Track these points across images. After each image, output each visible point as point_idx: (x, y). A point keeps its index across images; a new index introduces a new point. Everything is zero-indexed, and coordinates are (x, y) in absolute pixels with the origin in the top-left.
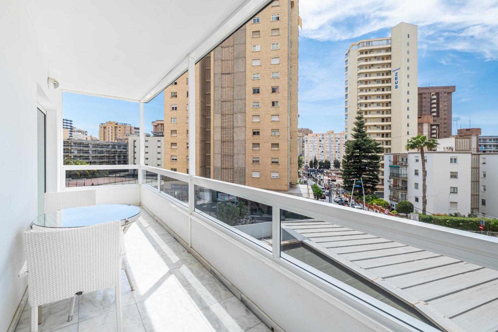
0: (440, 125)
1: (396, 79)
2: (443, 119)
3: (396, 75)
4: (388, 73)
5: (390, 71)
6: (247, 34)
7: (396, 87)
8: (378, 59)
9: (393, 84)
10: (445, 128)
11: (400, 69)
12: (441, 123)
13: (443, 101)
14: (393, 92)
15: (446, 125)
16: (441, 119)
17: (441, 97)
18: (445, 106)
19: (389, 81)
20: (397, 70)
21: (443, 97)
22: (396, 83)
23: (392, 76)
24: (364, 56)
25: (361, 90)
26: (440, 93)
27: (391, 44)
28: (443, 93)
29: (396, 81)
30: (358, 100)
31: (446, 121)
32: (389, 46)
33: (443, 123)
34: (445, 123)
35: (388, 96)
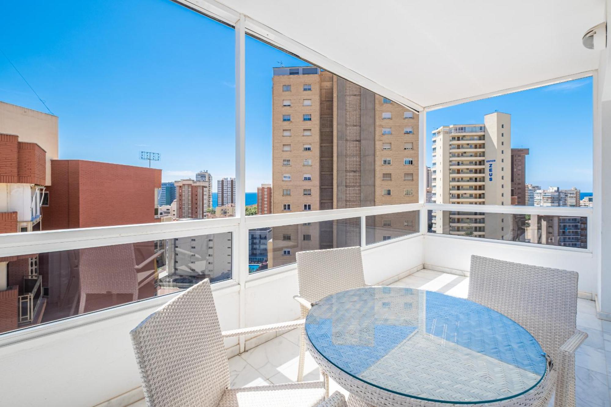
0: (514, 190)
1: (490, 170)
2: (517, 184)
3: (490, 167)
4: (481, 163)
5: (484, 161)
6: (376, 175)
7: (491, 179)
8: (471, 147)
9: (486, 175)
10: (519, 193)
11: (495, 161)
12: (515, 189)
13: (517, 165)
14: (487, 183)
15: (520, 191)
16: (515, 184)
17: (515, 160)
18: (520, 170)
19: (481, 171)
20: (492, 161)
21: (517, 161)
22: (491, 175)
23: (486, 166)
24: (456, 142)
25: (454, 180)
26: (514, 156)
27: (484, 132)
28: (517, 156)
29: (491, 173)
30: (450, 189)
31: (520, 186)
32: (482, 134)
33: (517, 188)
34: (519, 189)
35: (481, 188)
